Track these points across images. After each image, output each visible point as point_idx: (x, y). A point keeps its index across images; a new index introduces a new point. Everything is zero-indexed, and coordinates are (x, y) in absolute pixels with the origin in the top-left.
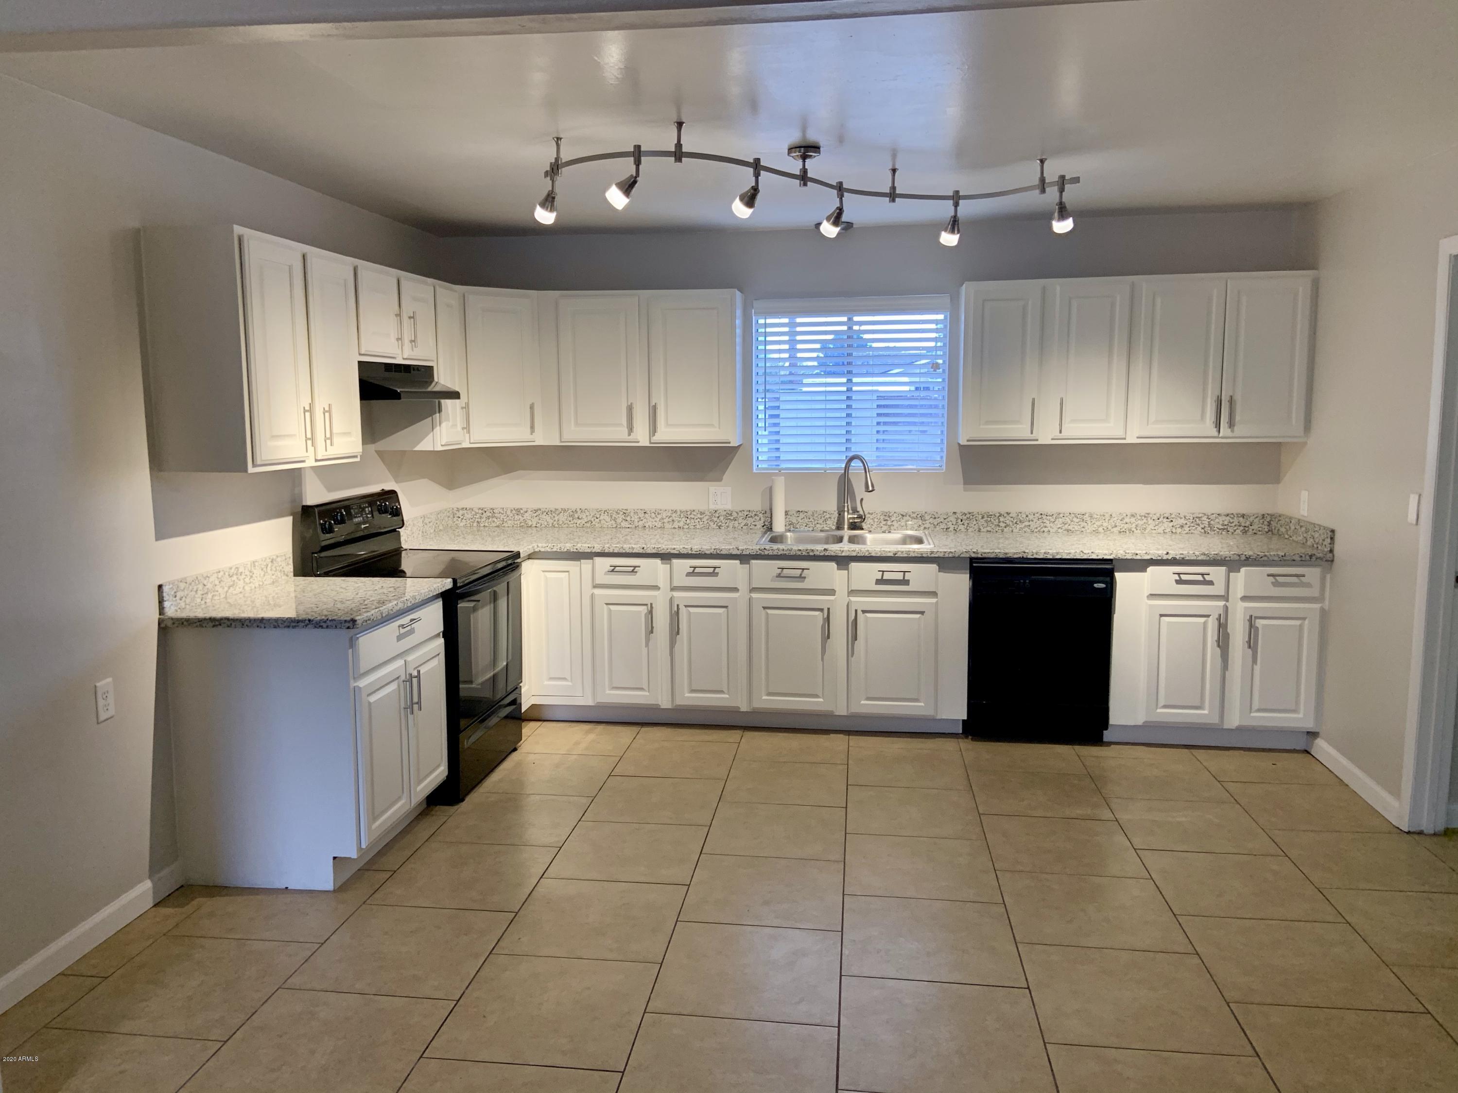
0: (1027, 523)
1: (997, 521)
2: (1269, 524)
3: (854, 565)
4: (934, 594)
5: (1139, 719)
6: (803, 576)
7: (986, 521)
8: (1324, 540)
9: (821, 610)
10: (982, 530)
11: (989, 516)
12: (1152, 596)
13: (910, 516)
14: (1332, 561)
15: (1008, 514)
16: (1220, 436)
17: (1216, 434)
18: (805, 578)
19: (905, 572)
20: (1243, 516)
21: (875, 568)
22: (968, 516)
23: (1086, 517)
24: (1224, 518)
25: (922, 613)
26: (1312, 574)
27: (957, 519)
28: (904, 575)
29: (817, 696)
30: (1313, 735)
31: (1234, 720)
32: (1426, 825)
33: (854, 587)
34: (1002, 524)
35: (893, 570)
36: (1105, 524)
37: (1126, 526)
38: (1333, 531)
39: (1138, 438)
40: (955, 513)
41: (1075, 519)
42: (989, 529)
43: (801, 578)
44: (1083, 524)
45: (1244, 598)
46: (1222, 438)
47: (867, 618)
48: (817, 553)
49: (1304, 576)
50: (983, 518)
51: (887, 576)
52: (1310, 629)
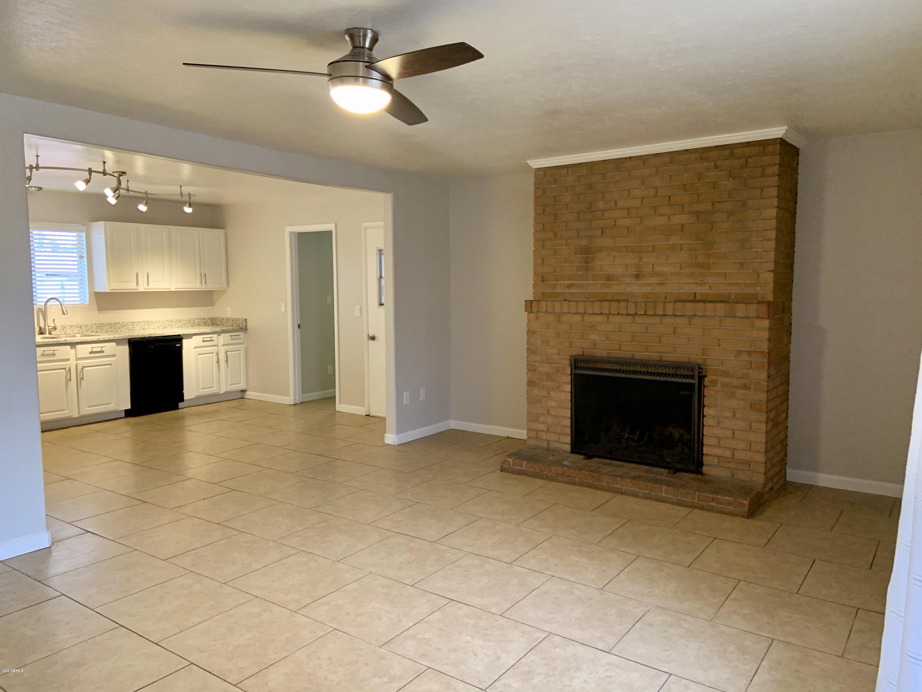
0: (127, 327)
1: (114, 326)
2: (212, 321)
3: (78, 346)
4: (114, 356)
5: (193, 396)
6: (54, 353)
7: (110, 327)
8: (242, 323)
9: (65, 369)
10: (108, 331)
11: (111, 324)
12: (195, 347)
13: (75, 327)
14: (246, 330)
15: (119, 323)
16: (203, 287)
17: (201, 287)
18: (55, 354)
19: (102, 347)
20: (204, 319)
21: (89, 347)
22: (102, 325)
23: (150, 323)
24: (198, 320)
25: (110, 365)
26: (242, 334)
27: (97, 326)
28: (102, 349)
29: (64, 410)
30: (243, 391)
31: (223, 391)
32: (298, 402)
33: (79, 356)
34: (116, 328)
35: (97, 347)
36: (157, 325)
37: (165, 325)
38: (246, 319)
39: (175, 288)
40: (95, 324)
41: (146, 324)
42: (111, 330)
43: (54, 355)
44: (149, 325)
45: (224, 345)
46: (203, 288)
47: (86, 369)
48: (61, 342)
49: (240, 335)
50: (108, 325)
51: (94, 350)
52: (242, 353)
